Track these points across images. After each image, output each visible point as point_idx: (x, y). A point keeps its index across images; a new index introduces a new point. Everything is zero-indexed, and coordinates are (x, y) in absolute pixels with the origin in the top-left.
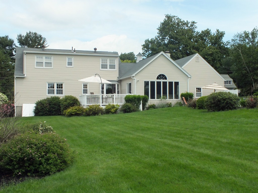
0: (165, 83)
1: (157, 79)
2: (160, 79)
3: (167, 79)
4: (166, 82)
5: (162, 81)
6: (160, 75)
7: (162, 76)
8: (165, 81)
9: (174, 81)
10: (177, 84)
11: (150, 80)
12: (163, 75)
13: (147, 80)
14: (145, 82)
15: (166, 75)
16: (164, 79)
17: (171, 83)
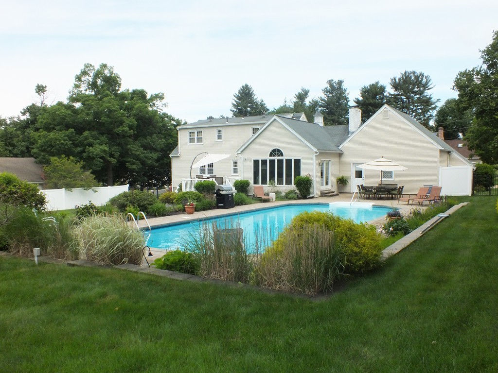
0: (280, 162)
1: (270, 156)
2: (274, 156)
3: (283, 156)
4: (282, 161)
5: (276, 158)
6: (274, 151)
7: (276, 152)
8: (280, 158)
9: (293, 158)
10: (297, 162)
11: (260, 158)
12: (279, 150)
13: (256, 159)
14: (254, 160)
15: (282, 151)
16: (279, 156)
17: (289, 162)
